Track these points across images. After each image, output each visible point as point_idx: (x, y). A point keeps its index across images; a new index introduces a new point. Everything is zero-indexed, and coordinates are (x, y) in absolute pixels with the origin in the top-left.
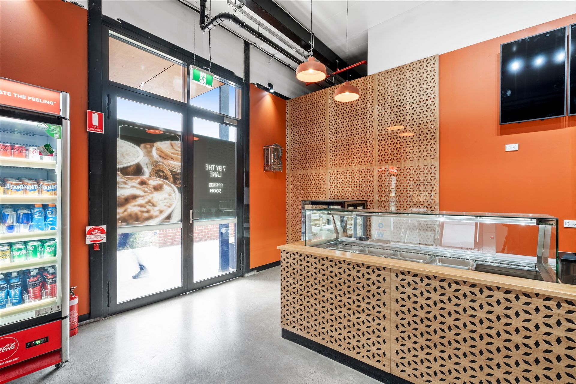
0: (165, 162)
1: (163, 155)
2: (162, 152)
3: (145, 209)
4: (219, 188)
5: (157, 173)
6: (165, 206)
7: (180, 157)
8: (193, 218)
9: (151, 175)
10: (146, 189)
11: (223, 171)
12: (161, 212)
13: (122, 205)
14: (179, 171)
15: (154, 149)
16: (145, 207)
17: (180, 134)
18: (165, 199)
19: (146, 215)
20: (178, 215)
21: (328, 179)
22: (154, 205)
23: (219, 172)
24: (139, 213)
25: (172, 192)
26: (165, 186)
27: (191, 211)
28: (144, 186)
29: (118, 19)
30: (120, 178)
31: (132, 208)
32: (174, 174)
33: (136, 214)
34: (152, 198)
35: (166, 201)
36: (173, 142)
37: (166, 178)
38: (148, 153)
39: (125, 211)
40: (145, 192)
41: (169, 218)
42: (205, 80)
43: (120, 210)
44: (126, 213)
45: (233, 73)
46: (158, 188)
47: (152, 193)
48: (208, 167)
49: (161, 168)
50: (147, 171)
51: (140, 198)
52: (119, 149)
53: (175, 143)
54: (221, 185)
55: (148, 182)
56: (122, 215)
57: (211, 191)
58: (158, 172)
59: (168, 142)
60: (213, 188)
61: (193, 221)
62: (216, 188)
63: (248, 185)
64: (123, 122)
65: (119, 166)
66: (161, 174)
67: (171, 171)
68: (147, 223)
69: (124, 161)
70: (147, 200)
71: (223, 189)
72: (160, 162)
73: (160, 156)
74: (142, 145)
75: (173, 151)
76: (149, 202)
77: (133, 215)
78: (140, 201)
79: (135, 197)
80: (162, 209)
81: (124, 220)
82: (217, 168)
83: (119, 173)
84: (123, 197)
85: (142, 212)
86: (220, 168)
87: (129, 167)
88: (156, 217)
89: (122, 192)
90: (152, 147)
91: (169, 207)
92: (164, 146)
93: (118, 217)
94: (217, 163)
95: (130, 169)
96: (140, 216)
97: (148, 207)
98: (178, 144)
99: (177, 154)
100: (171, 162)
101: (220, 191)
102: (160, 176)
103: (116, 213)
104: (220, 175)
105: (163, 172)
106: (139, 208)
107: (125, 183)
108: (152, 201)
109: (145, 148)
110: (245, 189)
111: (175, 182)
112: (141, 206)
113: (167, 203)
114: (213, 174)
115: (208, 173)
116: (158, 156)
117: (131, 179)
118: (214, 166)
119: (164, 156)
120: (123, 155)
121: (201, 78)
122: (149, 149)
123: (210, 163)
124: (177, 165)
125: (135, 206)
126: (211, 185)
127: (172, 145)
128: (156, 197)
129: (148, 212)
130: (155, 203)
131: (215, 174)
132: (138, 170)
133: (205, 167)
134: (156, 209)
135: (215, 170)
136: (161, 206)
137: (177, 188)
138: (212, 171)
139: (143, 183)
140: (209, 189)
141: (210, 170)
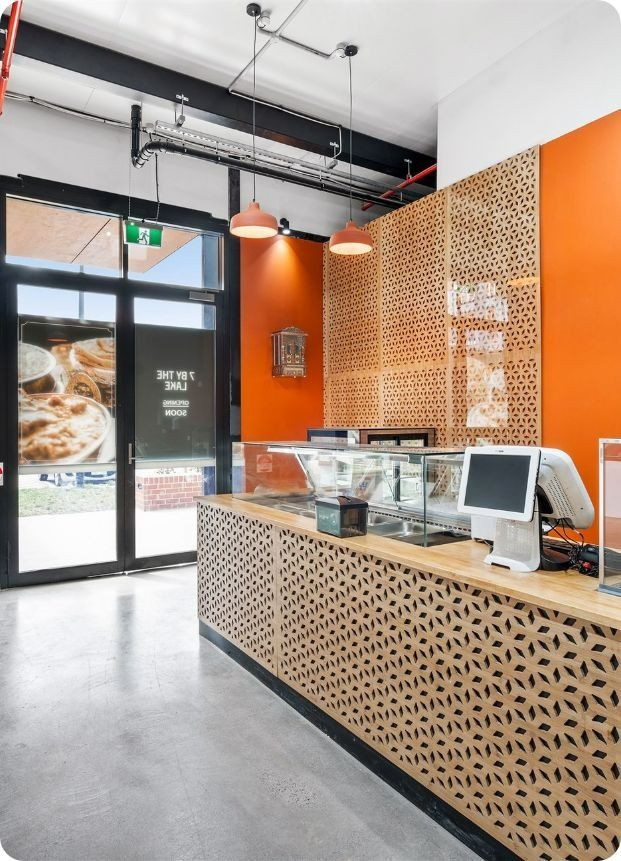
0: (90, 371)
1: (86, 361)
2: (84, 356)
3: (59, 442)
4: (182, 409)
5: (76, 388)
6: (90, 436)
7: (113, 362)
8: (133, 456)
9: (67, 391)
10: (60, 412)
11: (189, 380)
12: (83, 446)
13: (26, 435)
14: (112, 383)
15: (72, 352)
16: (59, 438)
17: (112, 326)
18: (89, 426)
19: (60, 450)
20: (110, 451)
21: (381, 388)
22: (71, 435)
23: (182, 382)
24: (50, 447)
25: (100, 416)
26: (89, 408)
27: (130, 445)
28: (57, 407)
29: (19, 175)
30: (22, 397)
31: (40, 440)
32: (104, 389)
33: (46, 448)
34: (70, 424)
35: (90, 429)
36: (102, 340)
37: (91, 395)
38: (64, 359)
39: (30, 443)
40: (59, 416)
41: (95, 454)
42: (148, 239)
43: (23, 443)
44: (31, 447)
45: (207, 216)
46: (78, 411)
47: (69, 418)
48: (162, 375)
49: (82, 381)
50: (61, 386)
51: (51, 425)
52: (21, 356)
53: (105, 342)
54: (186, 403)
55: (63, 401)
56: (25, 449)
57: (168, 413)
58: (78, 387)
59: (94, 341)
60: (171, 409)
61: (133, 461)
62: (176, 409)
63: (237, 402)
64: (26, 318)
65: (21, 381)
66: (83, 388)
67: (98, 384)
68: (61, 462)
69: (28, 372)
70: (61, 428)
71: (189, 410)
72: (81, 371)
73: (81, 363)
74: (54, 348)
75: (101, 353)
76: (65, 431)
77: (42, 449)
78: (51, 429)
79: (43, 424)
80: (84, 442)
81: (29, 456)
82: (179, 375)
83: (21, 389)
84: (27, 424)
85: (55, 445)
86: (183, 375)
87: (36, 380)
88: (76, 452)
89: (26, 417)
90: (68, 350)
91: (96, 438)
92: (88, 346)
93: (21, 451)
94: (177, 367)
95: (38, 384)
96: (51, 451)
97: (64, 439)
98: (110, 343)
99: (109, 357)
100: (99, 370)
101: (184, 413)
102: (81, 393)
103: (16, 447)
104: (183, 386)
105: (86, 386)
106: (50, 440)
107: (30, 404)
108: (69, 429)
109: (59, 351)
110: (233, 408)
111: (105, 400)
112: (53, 436)
113: (93, 432)
114: (171, 386)
115: (162, 384)
116: (78, 363)
117: (38, 399)
118: (172, 372)
119: (88, 362)
120: (25, 364)
121: (141, 237)
122: (64, 354)
123: (166, 368)
124: (109, 374)
125: (44, 436)
126: (167, 403)
127: (99, 344)
128: (76, 423)
129: (63, 445)
130: (73, 432)
131: (173, 385)
132: (47, 385)
133: (156, 375)
134: (75, 441)
135: (175, 379)
136: (82, 437)
137: (109, 409)
138: (169, 380)
139: (55, 403)
140: (164, 409)
141: (166, 380)
